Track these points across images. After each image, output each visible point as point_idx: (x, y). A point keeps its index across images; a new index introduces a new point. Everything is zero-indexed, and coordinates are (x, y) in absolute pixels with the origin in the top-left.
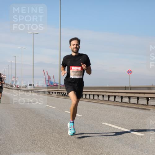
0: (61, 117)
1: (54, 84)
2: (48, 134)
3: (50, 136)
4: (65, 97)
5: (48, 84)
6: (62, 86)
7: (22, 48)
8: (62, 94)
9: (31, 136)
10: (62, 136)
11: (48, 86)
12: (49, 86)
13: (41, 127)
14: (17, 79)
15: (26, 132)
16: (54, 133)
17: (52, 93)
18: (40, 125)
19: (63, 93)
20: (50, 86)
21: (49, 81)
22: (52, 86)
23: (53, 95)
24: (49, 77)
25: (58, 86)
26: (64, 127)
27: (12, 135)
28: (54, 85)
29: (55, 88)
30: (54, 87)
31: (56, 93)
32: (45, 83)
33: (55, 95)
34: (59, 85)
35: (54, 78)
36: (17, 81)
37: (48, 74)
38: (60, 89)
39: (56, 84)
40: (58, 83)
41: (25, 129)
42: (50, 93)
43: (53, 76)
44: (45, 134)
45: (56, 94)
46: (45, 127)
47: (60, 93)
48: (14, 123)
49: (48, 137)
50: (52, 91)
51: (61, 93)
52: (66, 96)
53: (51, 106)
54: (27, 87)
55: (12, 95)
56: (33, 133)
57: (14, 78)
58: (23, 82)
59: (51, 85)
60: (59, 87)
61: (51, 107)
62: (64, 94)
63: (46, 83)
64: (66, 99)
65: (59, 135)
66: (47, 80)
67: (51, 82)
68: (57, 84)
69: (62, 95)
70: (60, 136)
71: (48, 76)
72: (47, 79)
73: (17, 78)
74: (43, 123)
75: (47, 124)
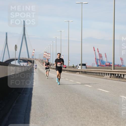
0: (116, 103)
1: (107, 64)
3: (105, 125)
5: (99, 64)
6: (116, 66)
7: (69, 21)
8: (117, 75)
9: (82, 125)
11: (98, 66)
12: (100, 65)
13: (93, 114)
15: (76, 120)
16: (109, 123)
17: (104, 75)
18: (92, 111)
20: (102, 66)
21: (100, 60)
22: (103, 66)
23: (106, 76)
24: (100, 56)
25: (111, 66)
27: (60, 124)
28: (107, 65)
29: (108, 69)
30: (107, 67)
32: (95, 62)
33: (108, 76)
34: (113, 65)
35: (106, 56)
37: (98, 52)
38: (114, 69)
39: (108, 64)
40: (111, 62)
41: (75, 116)
42: (102, 75)
43: (105, 54)
44: (99, 123)
45: (110, 75)
46: (98, 115)
47: (113, 74)
48: (61, 109)
50: (104, 72)
51: (116, 74)
52: (122, 78)
53: (104, 90)
54: (78, 67)
56: (84, 122)
58: (69, 61)
60: (113, 67)
62: (119, 75)
63: (97, 63)
66: (98, 60)
67: (102, 62)
68: (110, 64)
69: (117, 77)
71: (99, 54)
72: (98, 57)
74: (95, 110)
75: (100, 111)
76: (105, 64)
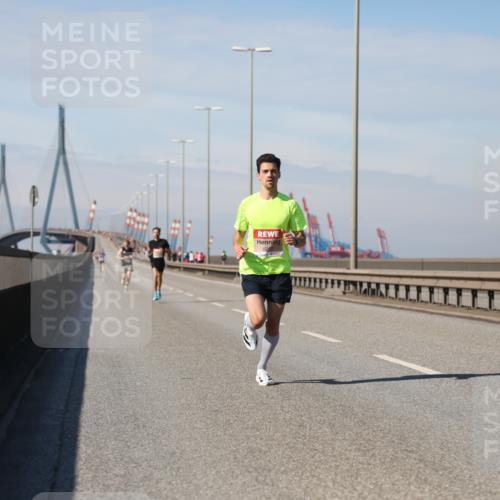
1: (334, 249)
2: (317, 445)
3: (323, 452)
4: (377, 300)
5: (308, 249)
6: (362, 256)
7: (209, 109)
8: (365, 286)
9: (251, 451)
10: (371, 453)
11: (306, 254)
12: (310, 254)
13: (288, 416)
14: (189, 229)
15: (231, 435)
16: (338, 443)
17: (324, 284)
18: (282, 407)
19: (369, 284)
20: (317, 256)
21: (310, 237)
22: (322, 256)
23: (329, 290)
24: (313, 222)
25: (347, 255)
26: (377, 419)
27: (177, 448)
28: (332, 254)
29: (336, 265)
30: (333, 259)
31: (339, 282)
33: (338, 291)
34: (351, 251)
35: (330, 223)
36: (188, 235)
37: (306, 209)
38: (356, 267)
39: (339, 249)
40: (347, 242)
41: (228, 423)
42: (318, 285)
43: (329, 216)
44: (304, 445)
45: (342, 286)
46: (304, 418)
47: (354, 283)
48: (183, 401)
49: (317, 457)
50: (324, 276)
51: (361, 284)
52: (381, 294)
53: (324, 334)
55: (171, 289)
56: (258, 441)
57: (178, 225)
58: (211, 241)
59: (318, 252)
60: (352, 259)
61: (322, 340)
62: (373, 286)
64: (381, 309)
65: (359, 450)
67: (322, 244)
68: (342, 248)
69: (365, 291)
70: (365, 455)
71: (308, 215)
73: (189, 225)
74: (294, 403)
75: (309, 406)
76: (327, 250)
